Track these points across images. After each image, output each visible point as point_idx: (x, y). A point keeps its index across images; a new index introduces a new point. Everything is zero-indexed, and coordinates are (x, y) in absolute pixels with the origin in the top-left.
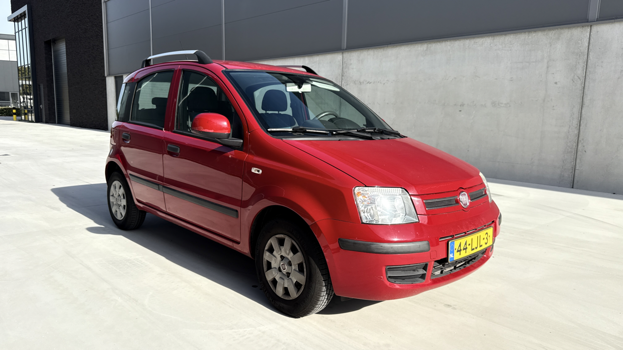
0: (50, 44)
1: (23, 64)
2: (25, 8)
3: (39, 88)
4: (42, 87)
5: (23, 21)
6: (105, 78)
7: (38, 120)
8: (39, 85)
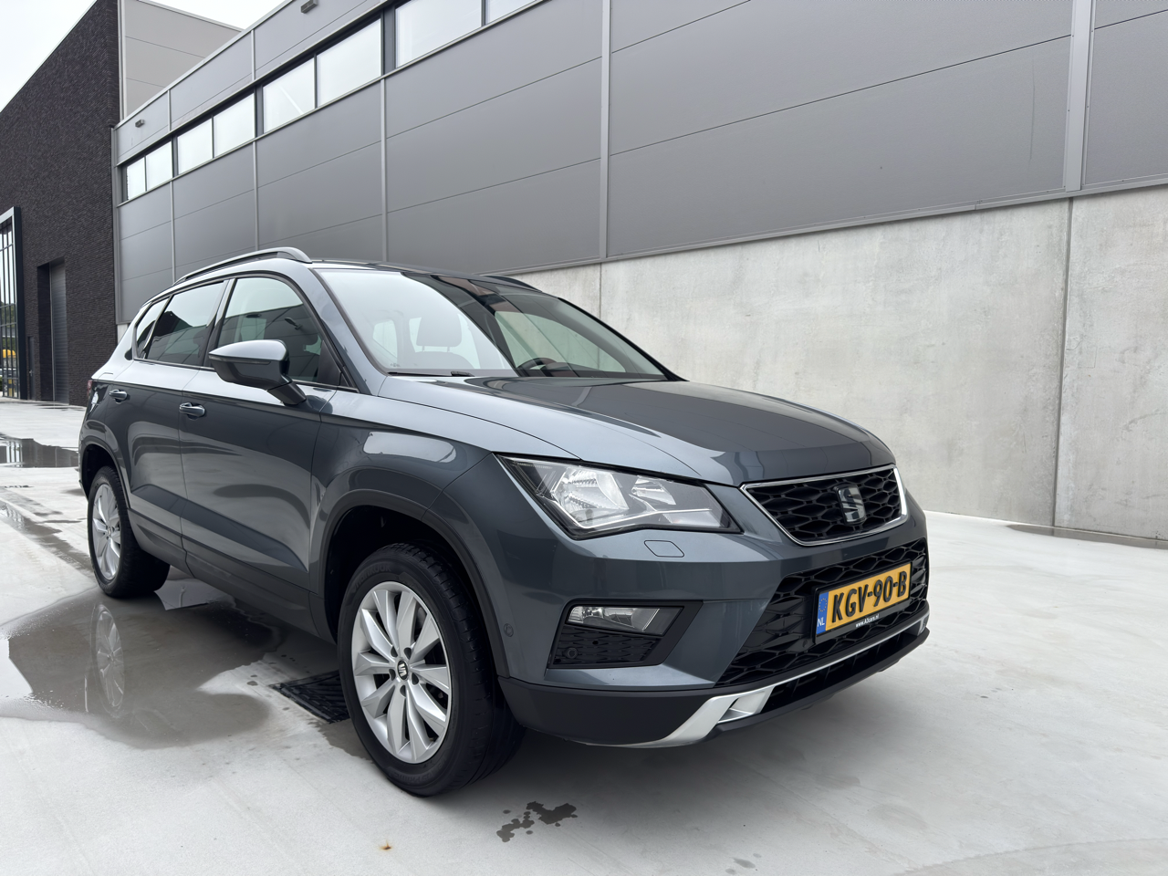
0: (46, 270)
1: (7, 302)
2: (10, 213)
3: (29, 342)
4: (32, 340)
5: (10, 233)
6: (116, 326)
7: (25, 394)
8: (29, 338)
